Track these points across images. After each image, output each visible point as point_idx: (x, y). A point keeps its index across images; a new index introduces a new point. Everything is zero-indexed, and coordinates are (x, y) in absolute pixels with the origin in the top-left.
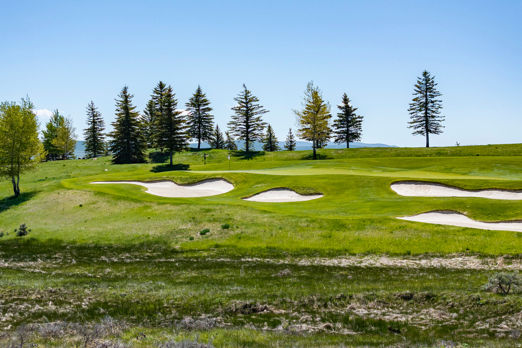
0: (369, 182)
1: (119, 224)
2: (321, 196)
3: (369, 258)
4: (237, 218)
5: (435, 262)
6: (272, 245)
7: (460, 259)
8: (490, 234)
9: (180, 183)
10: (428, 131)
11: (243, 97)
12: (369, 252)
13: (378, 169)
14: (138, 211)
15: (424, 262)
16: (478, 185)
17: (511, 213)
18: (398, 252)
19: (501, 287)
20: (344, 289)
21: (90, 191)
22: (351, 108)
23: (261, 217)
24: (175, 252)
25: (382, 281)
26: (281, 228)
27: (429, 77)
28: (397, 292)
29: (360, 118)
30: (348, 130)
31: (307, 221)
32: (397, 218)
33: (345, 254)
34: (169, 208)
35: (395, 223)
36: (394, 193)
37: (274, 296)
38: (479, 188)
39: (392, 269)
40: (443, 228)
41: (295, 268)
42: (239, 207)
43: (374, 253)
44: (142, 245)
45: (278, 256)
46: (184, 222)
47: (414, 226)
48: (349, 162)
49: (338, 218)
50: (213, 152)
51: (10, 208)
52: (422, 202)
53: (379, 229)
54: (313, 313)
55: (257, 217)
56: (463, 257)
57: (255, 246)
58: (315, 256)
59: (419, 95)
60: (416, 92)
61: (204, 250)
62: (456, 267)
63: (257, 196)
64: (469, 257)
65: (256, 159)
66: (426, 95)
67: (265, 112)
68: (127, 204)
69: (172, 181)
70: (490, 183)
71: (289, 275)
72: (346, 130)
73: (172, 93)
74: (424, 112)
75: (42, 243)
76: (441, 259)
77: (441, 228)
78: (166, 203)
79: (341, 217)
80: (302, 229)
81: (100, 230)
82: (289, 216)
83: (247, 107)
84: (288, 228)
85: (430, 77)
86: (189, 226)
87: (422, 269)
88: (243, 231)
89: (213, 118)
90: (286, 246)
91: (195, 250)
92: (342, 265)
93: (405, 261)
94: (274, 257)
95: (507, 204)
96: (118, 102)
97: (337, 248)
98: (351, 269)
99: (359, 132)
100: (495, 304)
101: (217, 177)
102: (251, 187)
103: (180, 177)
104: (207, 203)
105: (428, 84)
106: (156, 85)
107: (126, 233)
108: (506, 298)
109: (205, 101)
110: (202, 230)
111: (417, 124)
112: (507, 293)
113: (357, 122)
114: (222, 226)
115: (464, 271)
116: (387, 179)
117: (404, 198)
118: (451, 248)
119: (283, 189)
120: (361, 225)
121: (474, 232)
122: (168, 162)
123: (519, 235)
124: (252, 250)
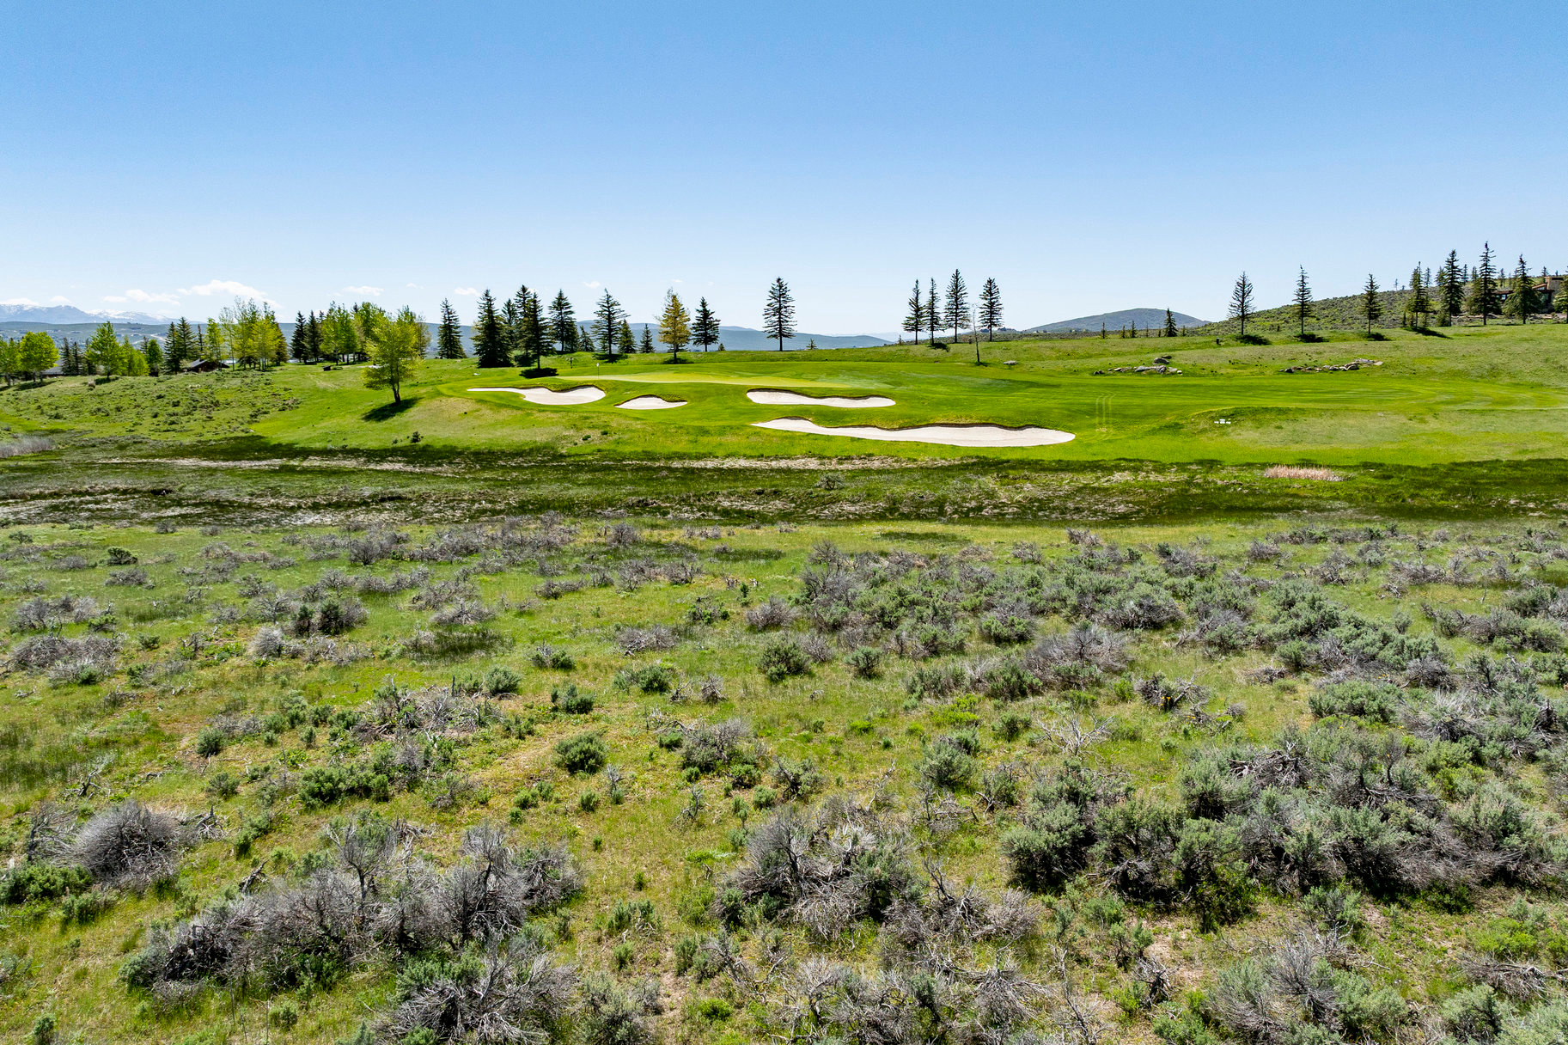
0: (728, 391)
1: (506, 431)
2: (686, 403)
3: (730, 460)
4: (614, 425)
5: (783, 464)
6: (647, 449)
7: (803, 461)
8: (829, 438)
9: (555, 390)
10: (781, 335)
11: (605, 301)
12: (729, 455)
13: (735, 376)
14: (521, 418)
15: (774, 464)
16: (823, 393)
17: (848, 420)
18: (753, 454)
19: (827, 483)
20: (712, 487)
22: (708, 311)
23: (634, 423)
24: (562, 456)
25: (740, 480)
26: (653, 434)
28: (752, 489)
29: (717, 321)
30: (706, 333)
31: (675, 427)
32: (752, 425)
33: (710, 457)
35: (750, 429)
36: (748, 400)
37: (660, 494)
38: (823, 396)
39: (749, 470)
41: (670, 469)
42: (615, 414)
43: (734, 456)
44: (531, 450)
45: (653, 459)
46: (566, 429)
47: (767, 432)
48: (709, 367)
49: (702, 425)
50: (578, 356)
51: (396, 416)
52: (775, 410)
53: (737, 435)
54: (691, 505)
55: (632, 424)
56: (806, 459)
57: (633, 450)
58: (684, 459)
59: (774, 300)
60: (770, 298)
61: (589, 454)
62: (799, 467)
63: (627, 403)
64: (810, 459)
65: (621, 362)
66: (780, 301)
68: (509, 411)
69: (546, 388)
70: (833, 391)
71: (667, 477)
72: (704, 333)
74: (778, 316)
75: (439, 449)
76: (788, 461)
77: (789, 433)
78: (547, 411)
79: (704, 423)
80: (672, 435)
81: (491, 436)
82: (660, 423)
83: (609, 311)
84: (659, 434)
85: (784, 284)
86: (572, 432)
87: (772, 470)
88: (620, 436)
90: (659, 450)
91: (582, 455)
92: (708, 467)
93: (759, 462)
94: (650, 460)
95: (846, 412)
97: (702, 452)
98: (716, 470)
99: (716, 335)
100: (824, 497)
101: (590, 384)
102: (622, 394)
103: (553, 383)
104: (584, 410)
105: (781, 291)
106: (519, 289)
107: (516, 439)
108: (831, 492)
109: (567, 304)
110: (584, 436)
111: (772, 328)
112: (832, 489)
113: (714, 325)
114: (601, 432)
115: (804, 471)
116: (744, 387)
117: (758, 405)
118: (797, 451)
119: (651, 396)
120: (722, 431)
121: (816, 437)
122: (534, 366)
123: (853, 439)
124: (630, 454)
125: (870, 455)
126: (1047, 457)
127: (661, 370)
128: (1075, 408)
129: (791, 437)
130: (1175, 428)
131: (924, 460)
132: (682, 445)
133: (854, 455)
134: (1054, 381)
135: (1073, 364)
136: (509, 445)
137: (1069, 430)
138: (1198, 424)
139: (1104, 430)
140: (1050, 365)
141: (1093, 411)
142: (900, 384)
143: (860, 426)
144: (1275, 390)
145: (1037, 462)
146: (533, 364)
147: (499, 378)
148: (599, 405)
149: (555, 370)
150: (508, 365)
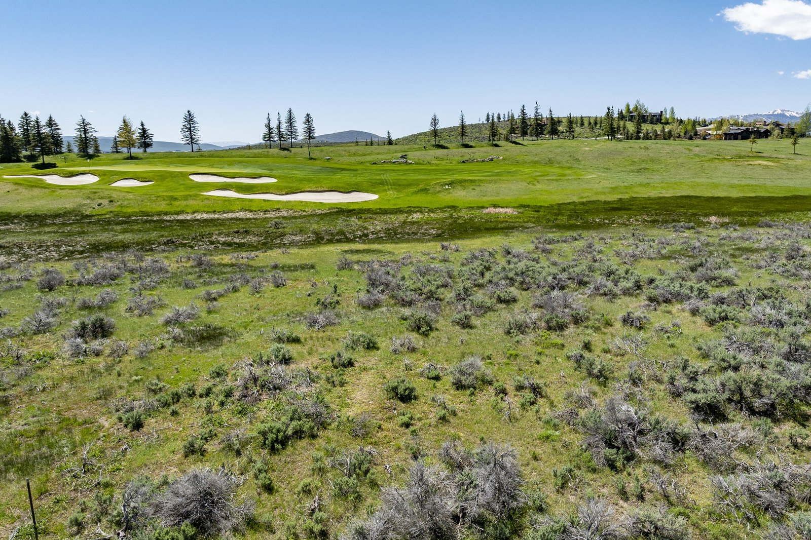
1: (42, 202)
2: (153, 183)
4: (115, 196)
5: (232, 215)
6: (142, 210)
9: (63, 176)
10: (193, 143)
11: (82, 123)
12: (196, 212)
14: (49, 194)
15: (227, 216)
16: (233, 175)
18: (210, 211)
21: (10, 183)
22: (145, 129)
23: (128, 195)
24: (87, 216)
25: (218, 226)
26: (142, 201)
27: (191, 114)
28: (229, 230)
31: (155, 197)
33: (184, 213)
35: (202, 196)
36: (191, 180)
37: (176, 235)
38: (234, 177)
41: (167, 221)
42: (112, 190)
43: (199, 212)
44: (65, 213)
46: (84, 199)
47: (213, 198)
50: (67, 155)
52: (210, 185)
53: (196, 200)
55: (126, 195)
59: (186, 123)
60: (184, 122)
61: (105, 214)
63: (116, 183)
64: (245, 212)
66: (190, 123)
68: (39, 190)
69: (57, 175)
72: (144, 142)
73: (39, 121)
74: (189, 132)
77: (226, 198)
79: (172, 194)
80: (154, 201)
81: (33, 206)
82: (143, 194)
83: (84, 128)
84: (146, 201)
86: (88, 201)
87: (229, 219)
88: (122, 203)
90: (149, 210)
91: (100, 215)
97: (178, 210)
99: (151, 143)
102: (110, 178)
103: (61, 172)
105: (190, 117)
106: (22, 114)
107: (52, 207)
109: (55, 124)
110: (97, 203)
111: (187, 139)
113: (150, 137)
114: (108, 201)
116: (185, 172)
117: (199, 183)
118: (234, 208)
119: (130, 178)
120: (186, 198)
122: (40, 161)
123: (265, 201)
124: (132, 212)
125: (278, 209)
127: (125, 163)
128: (374, 181)
130: (425, 190)
131: (309, 210)
132: (163, 206)
134: (354, 167)
135: (359, 159)
136: (48, 211)
137: (374, 193)
138: (436, 188)
139: (391, 192)
140: (348, 159)
141: (383, 183)
142: (273, 170)
143: (263, 193)
144: (461, 171)
146: (39, 160)
147: (18, 169)
148: (100, 184)
149: (55, 164)
150: (21, 161)
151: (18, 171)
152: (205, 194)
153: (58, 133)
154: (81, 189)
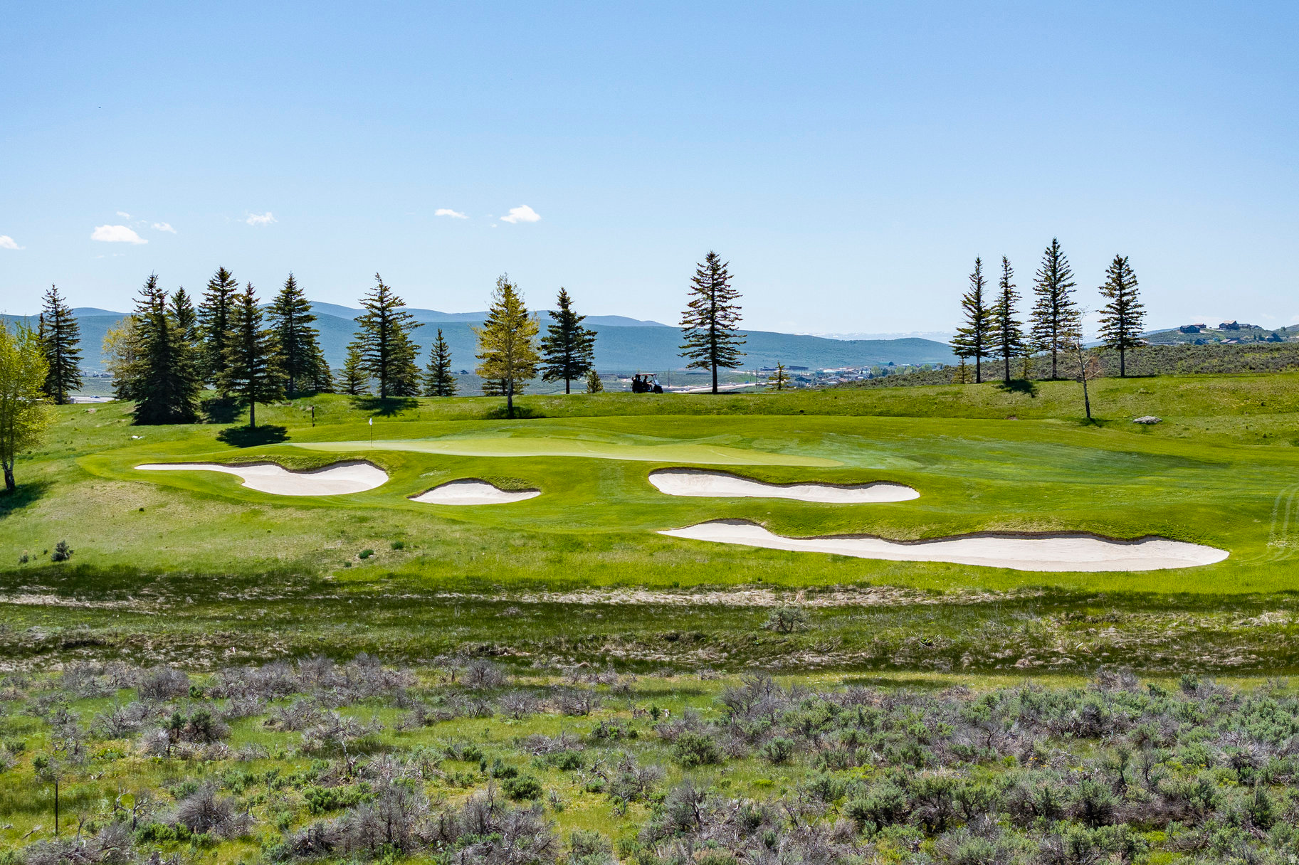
0: (614, 471)
1: (222, 542)
2: (537, 494)
3: (620, 592)
4: (413, 531)
5: (712, 598)
6: (474, 574)
7: (747, 593)
8: (794, 556)
9: (293, 468)
10: (716, 363)
11: (376, 298)
12: (618, 584)
13: (626, 439)
14: (243, 520)
15: (697, 598)
16: (790, 476)
17: (831, 525)
18: (660, 584)
19: (782, 625)
20: (595, 630)
21: (149, 484)
22: (573, 315)
23: (449, 530)
24: (326, 585)
25: (640, 621)
26: (484, 548)
27: (718, 264)
28: (660, 633)
29: (590, 334)
30: (568, 357)
31: (523, 537)
32: (659, 532)
33: (585, 587)
34: (294, 515)
35: (656, 540)
36: (653, 490)
38: (789, 481)
39: (653, 607)
40: (727, 549)
41: (520, 605)
42: (411, 513)
43: (627, 585)
44: (271, 573)
45: (486, 591)
46: (328, 538)
47: (685, 545)
48: (574, 426)
49: (570, 533)
50: (322, 401)
51: (12, 512)
52: (699, 506)
53: (633, 550)
54: (564, 654)
55: (443, 531)
56: (752, 590)
57: (449, 575)
58: (541, 590)
60: (694, 291)
61: (372, 582)
62: (739, 604)
63: (431, 492)
64: (760, 591)
65: (404, 415)
66: (713, 296)
67: (416, 326)
68: (220, 507)
69: (277, 464)
70: (808, 472)
71: (518, 615)
72: (564, 357)
74: (708, 326)
75: (104, 572)
76: (721, 594)
77: (724, 548)
78: (287, 506)
79: (573, 530)
80: (516, 550)
81: (195, 551)
82: (493, 528)
83: (383, 317)
84: (494, 548)
85: (721, 263)
86: (339, 544)
87: (693, 607)
88: (426, 552)
89: (317, 335)
90: (494, 575)
91: (360, 583)
92: (584, 602)
93: (671, 596)
94: (482, 592)
95: (827, 510)
96: (140, 305)
97: (572, 578)
98: (599, 606)
99: (588, 360)
100: (773, 643)
101: (357, 457)
102: (418, 477)
103: (290, 457)
104: (356, 506)
105: (716, 277)
106: (213, 274)
107: (241, 556)
108: (786, 637)
109: (302, 302)
110: (361, 551)
111: (697, 348)
112: (788, 632)
113: (584, 341)
114: (392, 545)
115: (747, 608)
116: (643, 464)
117: (669, 497)
118: (736, 577)
119: (474, 480)
120: (606, 543)
121: (771, 554)
122: (243, 421)
123: (836, 558)
124: (446, 581)
125: (864, 585)
126: (1164, 588)
127: (482, 430)
128: (1242, 505)
129: (727, 554)
131: (955, 592)
132: (535, 566)
133: (836, 585)
134: (1223, 455)
135: (1265, 422)
137: (1219, 543)
139: (1281, 544)
140: (1222, 425)
141: (1266, 511)
142: (933, 460)
143: (852, 536)
145: (1143, 597)
146: (242, 417)
147: (181, 445)
148: (381, 496)
149: (282, 430)
150: (192, 419)
151: (179, 451)
152: (673, 533)
153: (307, 330)
154: (328, 508)
